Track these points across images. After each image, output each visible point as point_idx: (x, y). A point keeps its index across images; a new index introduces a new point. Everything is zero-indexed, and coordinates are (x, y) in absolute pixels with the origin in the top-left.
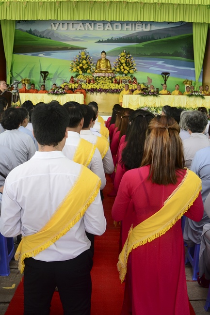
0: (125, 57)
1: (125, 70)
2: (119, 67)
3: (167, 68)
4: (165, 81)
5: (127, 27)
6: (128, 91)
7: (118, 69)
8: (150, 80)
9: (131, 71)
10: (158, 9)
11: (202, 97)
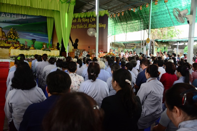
0: (13, 31)
1: (13, 37)
2: (10, 36)
3: (35, 37)
4: (34, 43)
5: (14, 16)
6: (13, 48)
7: (9, 37)
8: (26, 42)
9: (16, 38)
10: (28, 9)
11: (50, 51)
